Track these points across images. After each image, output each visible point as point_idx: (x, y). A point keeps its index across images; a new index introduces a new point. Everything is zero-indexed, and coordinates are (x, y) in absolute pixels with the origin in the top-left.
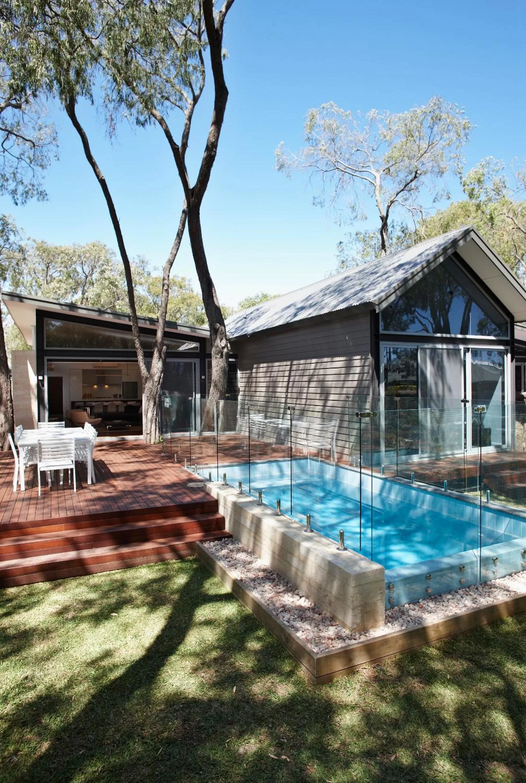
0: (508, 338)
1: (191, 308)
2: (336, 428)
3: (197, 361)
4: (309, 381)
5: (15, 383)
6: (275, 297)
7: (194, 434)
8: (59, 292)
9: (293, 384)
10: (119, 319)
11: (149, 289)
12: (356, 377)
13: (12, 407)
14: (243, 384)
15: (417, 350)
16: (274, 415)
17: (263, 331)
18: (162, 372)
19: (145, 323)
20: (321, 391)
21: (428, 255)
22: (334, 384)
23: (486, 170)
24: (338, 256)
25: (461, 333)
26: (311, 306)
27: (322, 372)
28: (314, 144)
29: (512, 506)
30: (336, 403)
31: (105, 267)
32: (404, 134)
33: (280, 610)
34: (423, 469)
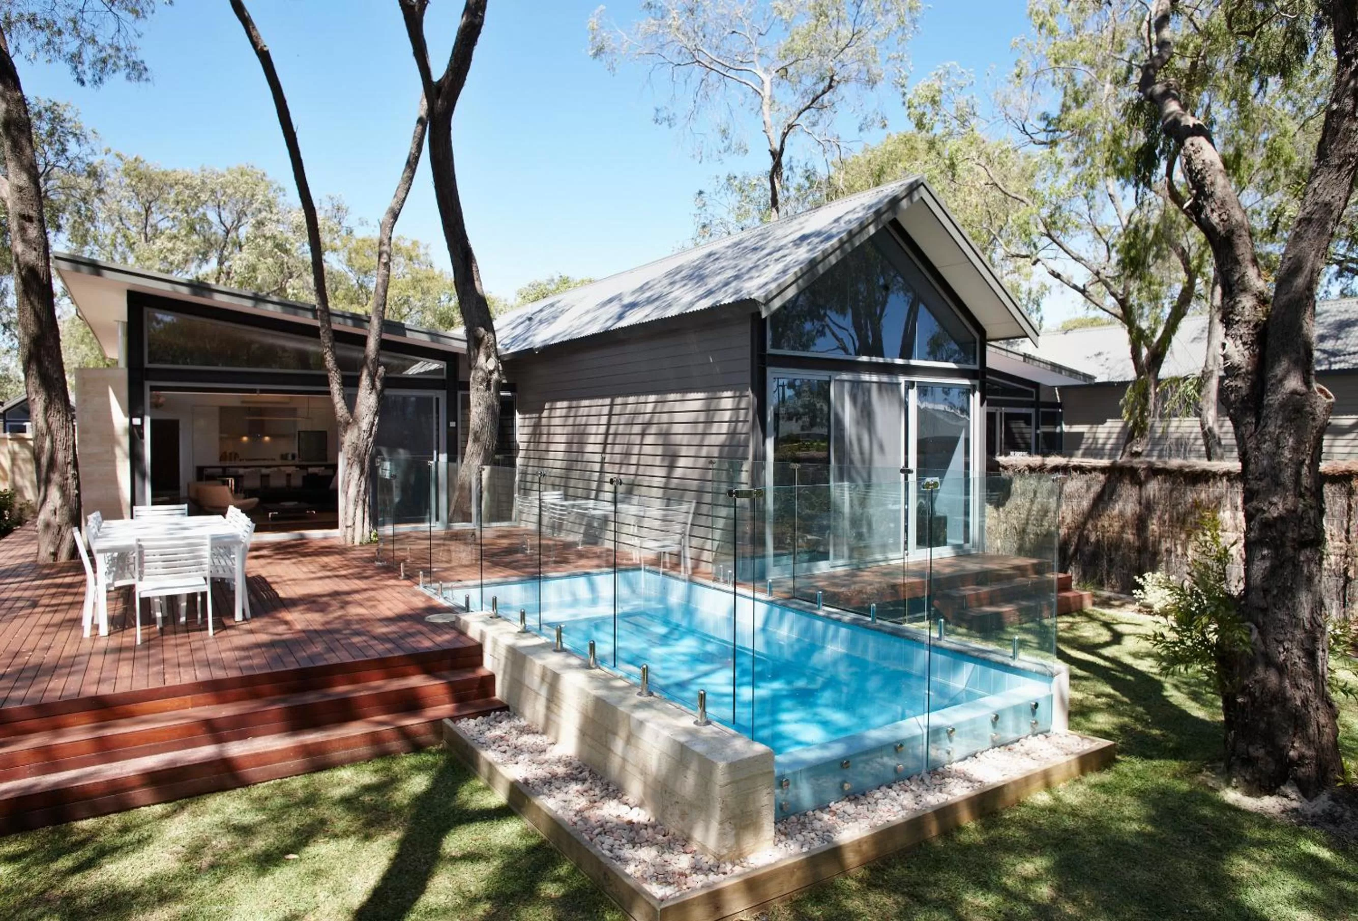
0: (976, 367)
1: (430, 298)
2: (691, 516)
3: (442, 395)
4: (643, 434)
5: (82, 432)
6: (583, 282)
7: (438, 528)
8: (171, 258)
9: (615, 439)
10: (296, 314)
11: (350, 260)
12: (725, 428)
13: (76, 477)
14: (525, 438)
15: (829, 383)
16: (580, 492)
17: (562, 343)
18: (376, 414)
19: (345, 324)
20: (664, 451)
21: (850, 222)
22: (685, 440)
23: (944, 83)
24: (695, 215)
25: (901, 356)
26: (649, 301)
27: (665, 418)
28: (659, 15)
29: (976, 644)
30: (690, 474)
31: (264, 214)
32: (812, 11)
33: (596, 831)
34: (836, 585)
